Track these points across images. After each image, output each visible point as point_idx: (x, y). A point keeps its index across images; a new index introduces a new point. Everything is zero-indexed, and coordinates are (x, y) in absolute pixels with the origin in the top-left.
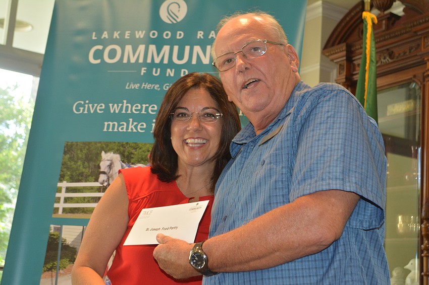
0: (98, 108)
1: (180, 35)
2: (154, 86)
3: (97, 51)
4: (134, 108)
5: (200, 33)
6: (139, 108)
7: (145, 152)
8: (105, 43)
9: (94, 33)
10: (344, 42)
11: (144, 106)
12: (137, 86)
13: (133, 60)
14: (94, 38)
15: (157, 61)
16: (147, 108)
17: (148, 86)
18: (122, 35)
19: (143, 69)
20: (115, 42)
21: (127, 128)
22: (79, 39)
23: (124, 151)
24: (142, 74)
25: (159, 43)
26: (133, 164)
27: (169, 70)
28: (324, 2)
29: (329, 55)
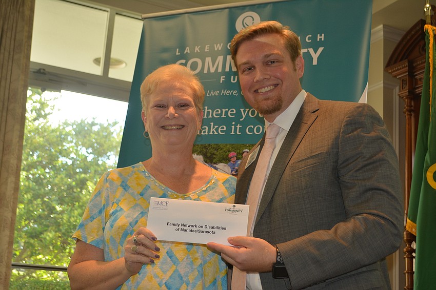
2: (233, 92)
4: (214, 113)
6: (220, 112)
7: (226, 152)
8: (187, 57)
9: (178, 50)
10: (405, 59)
11: (224, 110)
12: (217, 93)
14: (177, 54)
16: (226, 113)
17: (227, 93)
18: (202, 49)
19: (222, 77)
20: (196, 55)
21: (209, 131)
22: (165, 56)
23: (206, 153)
24: (221, 82)
26: (215, 163)
28: (385, 26)
29: (392, 72)
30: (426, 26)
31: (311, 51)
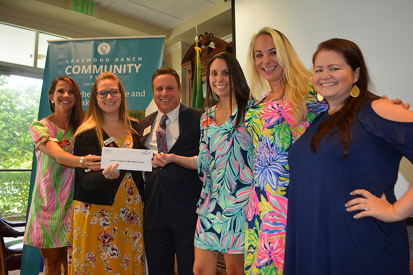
1: (107, 60)
3: (69, 68)
4: (87, 94)
5: (117, 59)
8: (72, 65)
9: (67, 60)
12: (88, 84)
13: (86, 72)
14: (67, 62)
15: (97, 72)
18: (80, 61)
19: (91, 76)
20: (78, 64)
21: (85, 104)
22: (60, 63)
24: (91, 79)
25: (98, 64)
28: (182, 42)
29: (184, 66)
30: (196, 47)
31: (135, 65)
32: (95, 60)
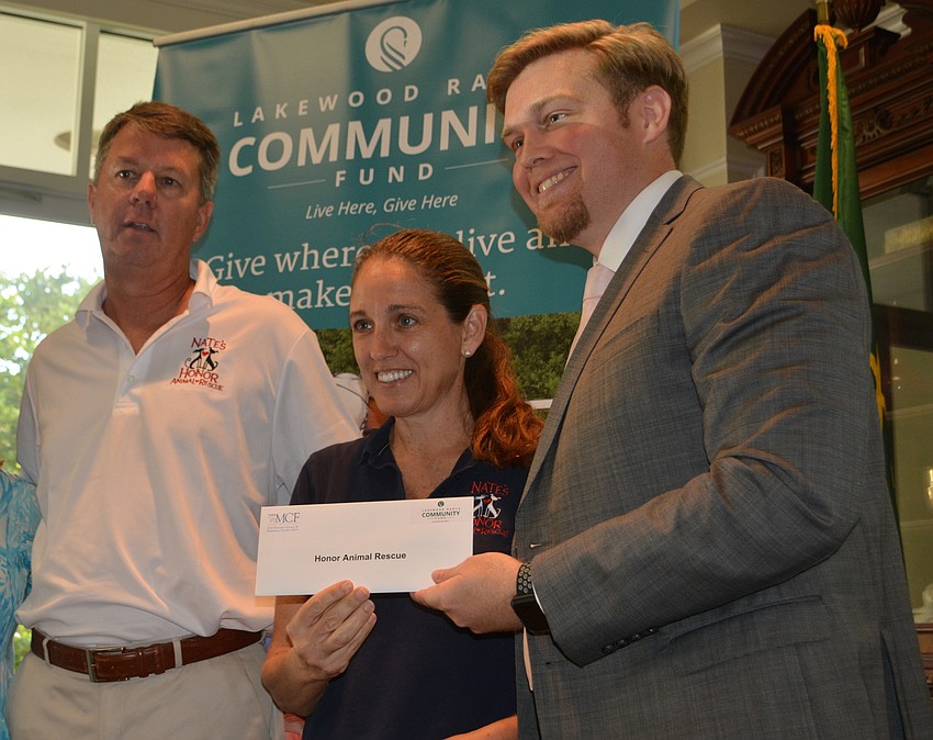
0: (253, 265)
1: (411, 93)
2: (365, 207)
3: (245, 148)
4: (325, 257)
5: (454, 84)
6: (336, 256)
8: (257, 131)
9: (237, 114)
10: (775, 104)
11: (346, 250)
12: (328, 211)
14: (236, 124)
15: (367, 153)
16: (352, 255)
17: (351, 209)
18: (292, 110)
19: (339, 173)
20: (282, 126)
21: (314, 301)
24: (338, 185)
25: (368, 116)
27: (392, 170)
28: (725, 27)
29: (746, 136)
30: (818, 29)
32: (356, 99)
